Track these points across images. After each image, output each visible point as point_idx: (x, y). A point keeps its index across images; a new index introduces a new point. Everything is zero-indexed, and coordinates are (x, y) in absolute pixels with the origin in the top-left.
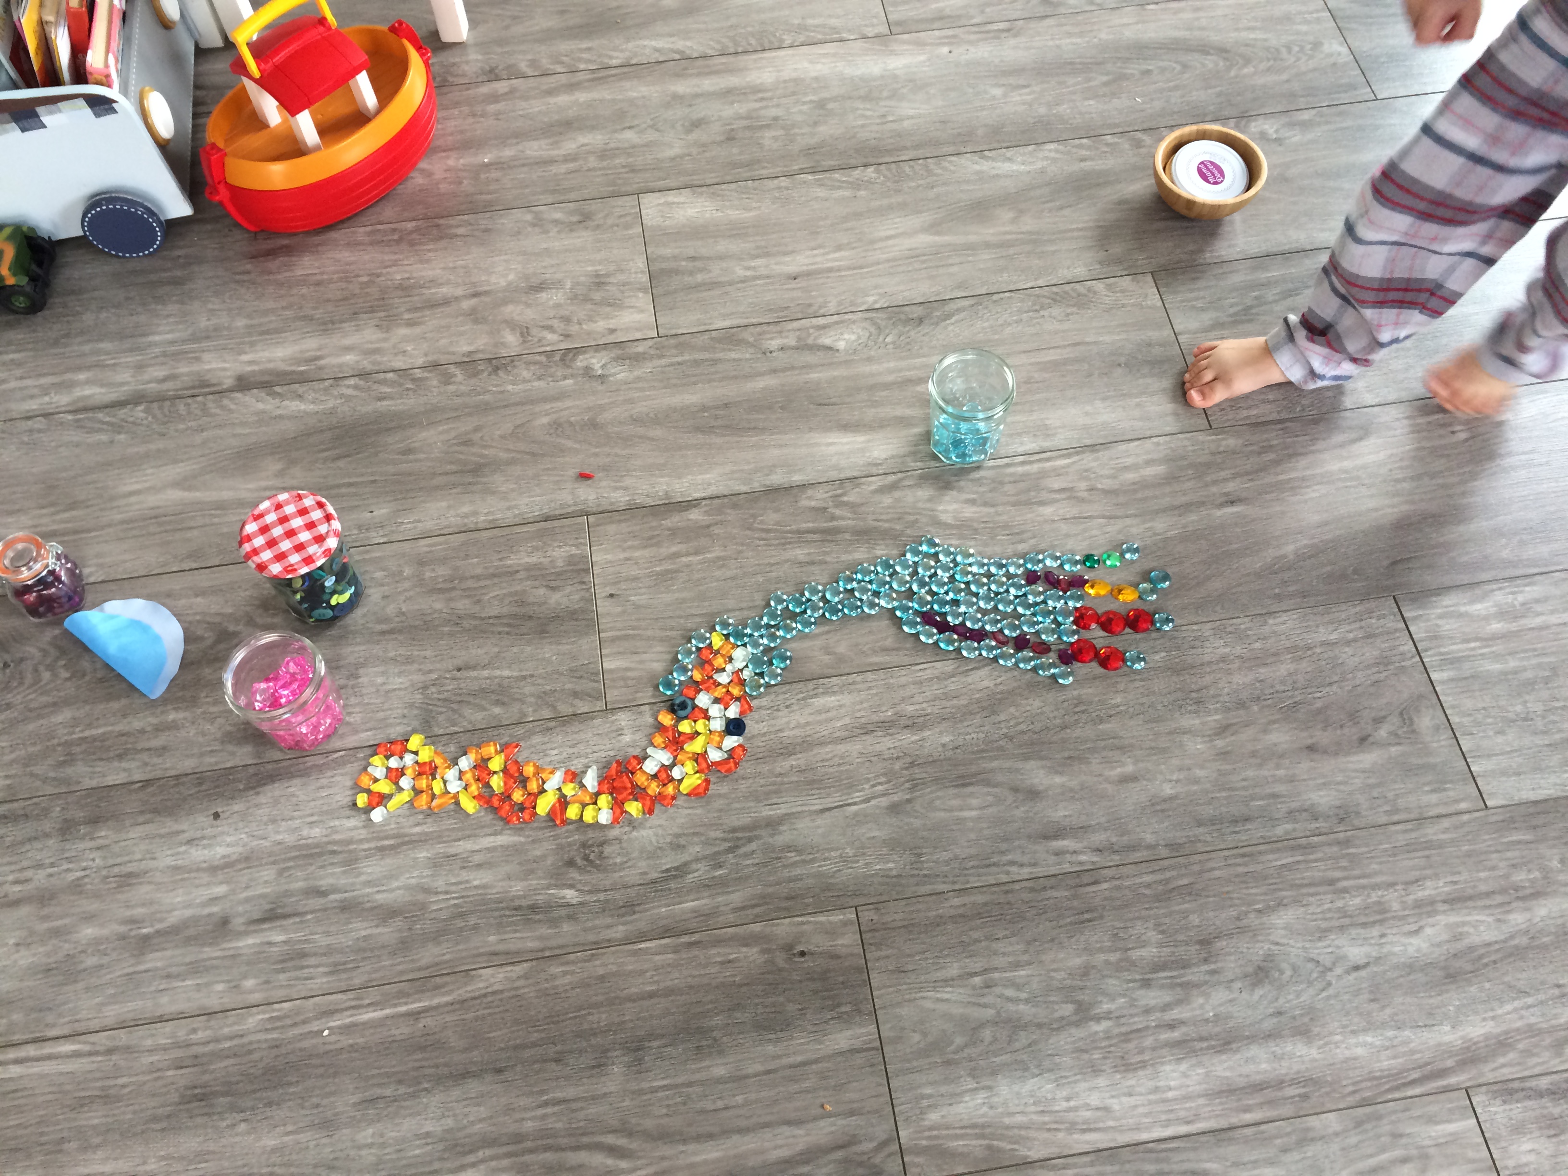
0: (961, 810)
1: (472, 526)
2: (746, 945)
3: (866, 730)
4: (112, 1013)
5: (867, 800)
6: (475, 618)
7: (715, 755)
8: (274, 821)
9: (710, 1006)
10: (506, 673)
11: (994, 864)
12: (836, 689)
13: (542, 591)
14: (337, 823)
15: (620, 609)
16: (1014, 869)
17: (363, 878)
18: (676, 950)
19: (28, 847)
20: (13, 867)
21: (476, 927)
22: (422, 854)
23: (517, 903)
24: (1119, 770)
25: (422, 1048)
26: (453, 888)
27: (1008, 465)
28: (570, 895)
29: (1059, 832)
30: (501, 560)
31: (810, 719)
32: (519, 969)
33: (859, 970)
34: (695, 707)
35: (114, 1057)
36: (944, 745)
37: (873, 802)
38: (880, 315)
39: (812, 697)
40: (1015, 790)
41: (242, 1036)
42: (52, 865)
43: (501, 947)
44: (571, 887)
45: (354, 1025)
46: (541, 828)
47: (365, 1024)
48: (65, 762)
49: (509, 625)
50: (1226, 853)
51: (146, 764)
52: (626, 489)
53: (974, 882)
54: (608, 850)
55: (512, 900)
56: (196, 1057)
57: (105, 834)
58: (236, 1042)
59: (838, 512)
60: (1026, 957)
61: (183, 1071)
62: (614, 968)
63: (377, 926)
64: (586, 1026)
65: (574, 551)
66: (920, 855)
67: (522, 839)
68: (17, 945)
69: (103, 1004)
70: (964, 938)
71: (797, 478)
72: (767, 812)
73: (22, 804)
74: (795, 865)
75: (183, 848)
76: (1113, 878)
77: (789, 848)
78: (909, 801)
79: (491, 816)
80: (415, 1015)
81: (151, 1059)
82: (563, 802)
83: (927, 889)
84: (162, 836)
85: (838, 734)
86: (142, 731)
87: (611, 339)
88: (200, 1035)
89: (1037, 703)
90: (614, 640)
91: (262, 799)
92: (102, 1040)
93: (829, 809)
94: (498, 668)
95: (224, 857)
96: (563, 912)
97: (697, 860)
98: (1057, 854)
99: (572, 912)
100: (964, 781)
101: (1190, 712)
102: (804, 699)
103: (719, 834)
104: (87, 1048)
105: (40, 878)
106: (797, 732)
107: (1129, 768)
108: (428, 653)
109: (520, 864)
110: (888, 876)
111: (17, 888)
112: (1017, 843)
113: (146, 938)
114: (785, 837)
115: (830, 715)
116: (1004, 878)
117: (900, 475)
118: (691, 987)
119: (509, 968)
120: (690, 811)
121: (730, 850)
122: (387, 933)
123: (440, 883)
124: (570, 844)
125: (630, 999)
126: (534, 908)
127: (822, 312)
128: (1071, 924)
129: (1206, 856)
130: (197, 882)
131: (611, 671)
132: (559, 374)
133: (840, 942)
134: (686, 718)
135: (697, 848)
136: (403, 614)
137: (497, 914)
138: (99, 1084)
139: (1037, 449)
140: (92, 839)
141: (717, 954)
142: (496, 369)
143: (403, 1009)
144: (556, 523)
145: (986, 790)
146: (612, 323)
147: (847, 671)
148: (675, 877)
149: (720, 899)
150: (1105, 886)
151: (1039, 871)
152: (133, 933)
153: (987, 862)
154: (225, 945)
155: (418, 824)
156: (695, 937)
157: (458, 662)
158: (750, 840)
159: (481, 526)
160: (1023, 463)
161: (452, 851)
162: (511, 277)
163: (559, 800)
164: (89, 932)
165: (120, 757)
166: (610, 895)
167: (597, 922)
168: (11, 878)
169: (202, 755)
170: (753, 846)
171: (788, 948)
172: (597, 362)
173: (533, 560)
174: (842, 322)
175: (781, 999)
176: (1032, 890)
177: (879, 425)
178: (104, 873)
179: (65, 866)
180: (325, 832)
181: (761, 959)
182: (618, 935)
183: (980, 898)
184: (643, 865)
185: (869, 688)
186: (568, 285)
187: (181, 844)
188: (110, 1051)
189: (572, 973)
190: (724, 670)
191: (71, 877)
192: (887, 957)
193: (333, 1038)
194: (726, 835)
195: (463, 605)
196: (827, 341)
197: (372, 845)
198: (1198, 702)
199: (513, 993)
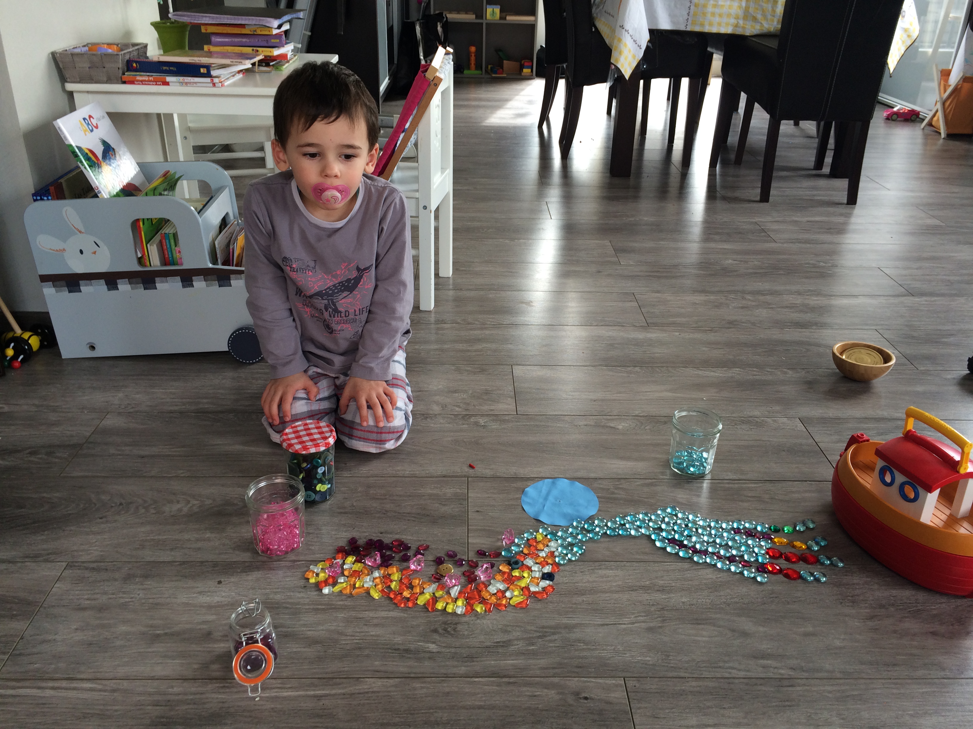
0: (696, 636)
1: (401, 475)
2: (548, 689)
3: (632, 589)
4: (122, 671)
5: (633, 623)
6: (395, 512)
7: (533, 589)
8: (253, 589)
9: (519, 719)
10: (409, 538)
11: (720, 667)
12: (613, 567)
13: (437, 505)
14: (292, 594)
15: (482, 517)
16: (734, 671)
17: (302, 622)
18: (499, 685)
19: (102, 583)
20: (89, 592)
21: (368, 656)
22: (341, 615)
23: (397, 647)
24: (803, 629)
25: (320, 716)
26: (358, 634)
27: (719, 483)
28: (432, 647)
29: (764, 656)
30: (414, 490)
31: (597, 579)
32: (391, 681)
33: (626, 713)
34: (523, 564)
35: (115, 694)
36: (683, 603)
37: (636, 625)
38: (642, 418)
39: (597, 569)
40: (733, 631)
41: (202, 694)
42: (113, 594)
43: (382, 669)
44: (434, 643)
45: (276, 697)
46: (418, 611)
47: (285, 698)
48: (138, 548)
49: (414, 517)
50: (883, 681)
51: (186, 554)
52: (492, 469)
53: (706, 674)
54: (459, 627)
55: (394, 645)
56: (169, 701)
57: (149, 583)
58: (198, 696)
59: (616, 491)
60: (745, 721)
61: (158, 708)
62: (456, 690)
63: (304, 648)
64: (432, 719)
65: (458, 491)
66: (668, 656)
67: (406, 615)
68: (77, 629)
69: (119, 666)
70: (701, 705)
71: (592, 475)
72: (565, 621)
73: (106, 564)
74: (583, 650)
75: (195, 595)
76: (804, 685)
77: (579, 641)
78: (660, 627)
79: (388, 602)
80: (319, 698)
81: (138, 698)
82: (435, 599)
83: (674, 674)
84: (183, 588)
85: (614, 589)
86: (189, 540)
87: (491, 413)
88: (176, 690)
89: (744, 590)
90: (477, 530)
91: (250, 578)
92: (112, 684)
93: (607, 625)
94: (405, 535)
95: (218, 602)
96: (427, 655)
97: (518, 639)
98: (763, 667)
99: (432, 656)
100: (697, 622)
101: (848, 606)
102: (592, 569)
103: (533, 628)
104: (100, 687)
105: (103, 599)
106: (587, 584)
107: (810, 629)
108: (365, 524)
109: (402, 627)
110: (646, 664)
111: (88, 602)
112: (735, 658)
113: (158, 636)
114: (577, 634)
115: (609, 579)
116: (727, 675)
117: (654, 480)
118: (507, 707)
119: (386, 680)
120: (515, 615)
121: (539, 637)
122: (310, 652)
123: (350, 631)
124: (436, 621)
125: (464, 708)
126: (407, 651)
127: (609, 414)
128: (776, 706)
129: (868, 681)
130: (198, 612)
131: (473, 544)
132: (460, 423)
133: (613, 695)
134: (518, 569)
135: (518, 634)
136: (354, 506)
137: (383, 650)
138: (102, 707)
139: (737, 478)
140: (142, 584)
141: (527, 690)
142: (426, 418)
143: (312, 693)
144: (449, 479)
145: (713, 628)
146: (492, 407)
147: (620, 560)
148: (502, 646)
149: (531, 661)
150: (798, 688)
151: (749, 674)
152: (150, 632)
153: (716, 665)
154: (206, 645)
155: (342, 600)
156: (512, 680)
157: (382, 530)
158: (554, 634)
159: (405, 475)
160: (728, 483)
161: (361, 616)
162: (439, 387)
163: (432, 599)
164: (124, 628)
165: (172, 550)
166: (458, 650)
167: (448, 663)
168: (86, 597)
169: (220, 554)
170: (556, 637)
171: (577, 694)
172: (482, 421)
173: (435, 492)
174: (620, 419)
175: (570, 721)
176: (747, 684)
177: (642, 459)
178: (143, 601)
179: (121, 595)
180: (283, 597)
181: (557, 697)
182: (461, 672)
183: (711, 684)
184: (482, 638)
185: (634, 570)
186: (470, 392)
187: (194, 593)
188: (114, 691)
189: (428, 688)
190: (543, 550)
191: (122, 601)
192: (646, 708)
193: (262, 703)
194: (538, 629)
195: (388, 506)
196: (612, 425)
197: (311, 607)
198: (853, 602)
199: (386, 694)
